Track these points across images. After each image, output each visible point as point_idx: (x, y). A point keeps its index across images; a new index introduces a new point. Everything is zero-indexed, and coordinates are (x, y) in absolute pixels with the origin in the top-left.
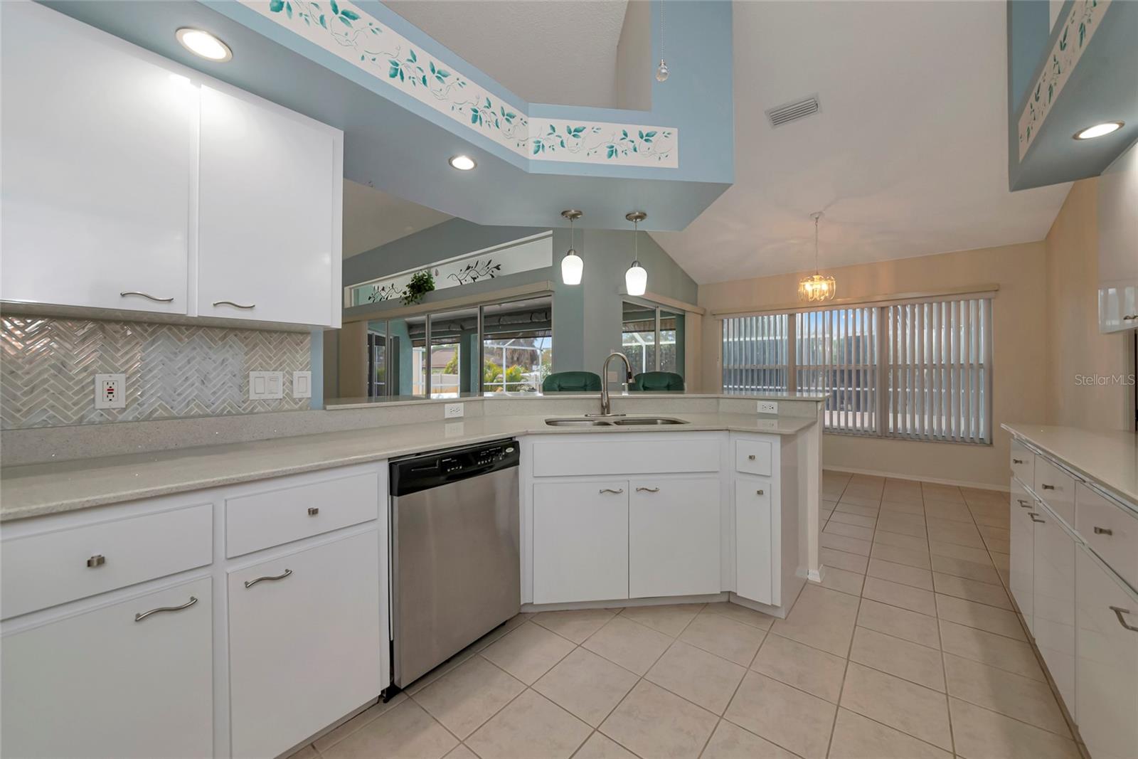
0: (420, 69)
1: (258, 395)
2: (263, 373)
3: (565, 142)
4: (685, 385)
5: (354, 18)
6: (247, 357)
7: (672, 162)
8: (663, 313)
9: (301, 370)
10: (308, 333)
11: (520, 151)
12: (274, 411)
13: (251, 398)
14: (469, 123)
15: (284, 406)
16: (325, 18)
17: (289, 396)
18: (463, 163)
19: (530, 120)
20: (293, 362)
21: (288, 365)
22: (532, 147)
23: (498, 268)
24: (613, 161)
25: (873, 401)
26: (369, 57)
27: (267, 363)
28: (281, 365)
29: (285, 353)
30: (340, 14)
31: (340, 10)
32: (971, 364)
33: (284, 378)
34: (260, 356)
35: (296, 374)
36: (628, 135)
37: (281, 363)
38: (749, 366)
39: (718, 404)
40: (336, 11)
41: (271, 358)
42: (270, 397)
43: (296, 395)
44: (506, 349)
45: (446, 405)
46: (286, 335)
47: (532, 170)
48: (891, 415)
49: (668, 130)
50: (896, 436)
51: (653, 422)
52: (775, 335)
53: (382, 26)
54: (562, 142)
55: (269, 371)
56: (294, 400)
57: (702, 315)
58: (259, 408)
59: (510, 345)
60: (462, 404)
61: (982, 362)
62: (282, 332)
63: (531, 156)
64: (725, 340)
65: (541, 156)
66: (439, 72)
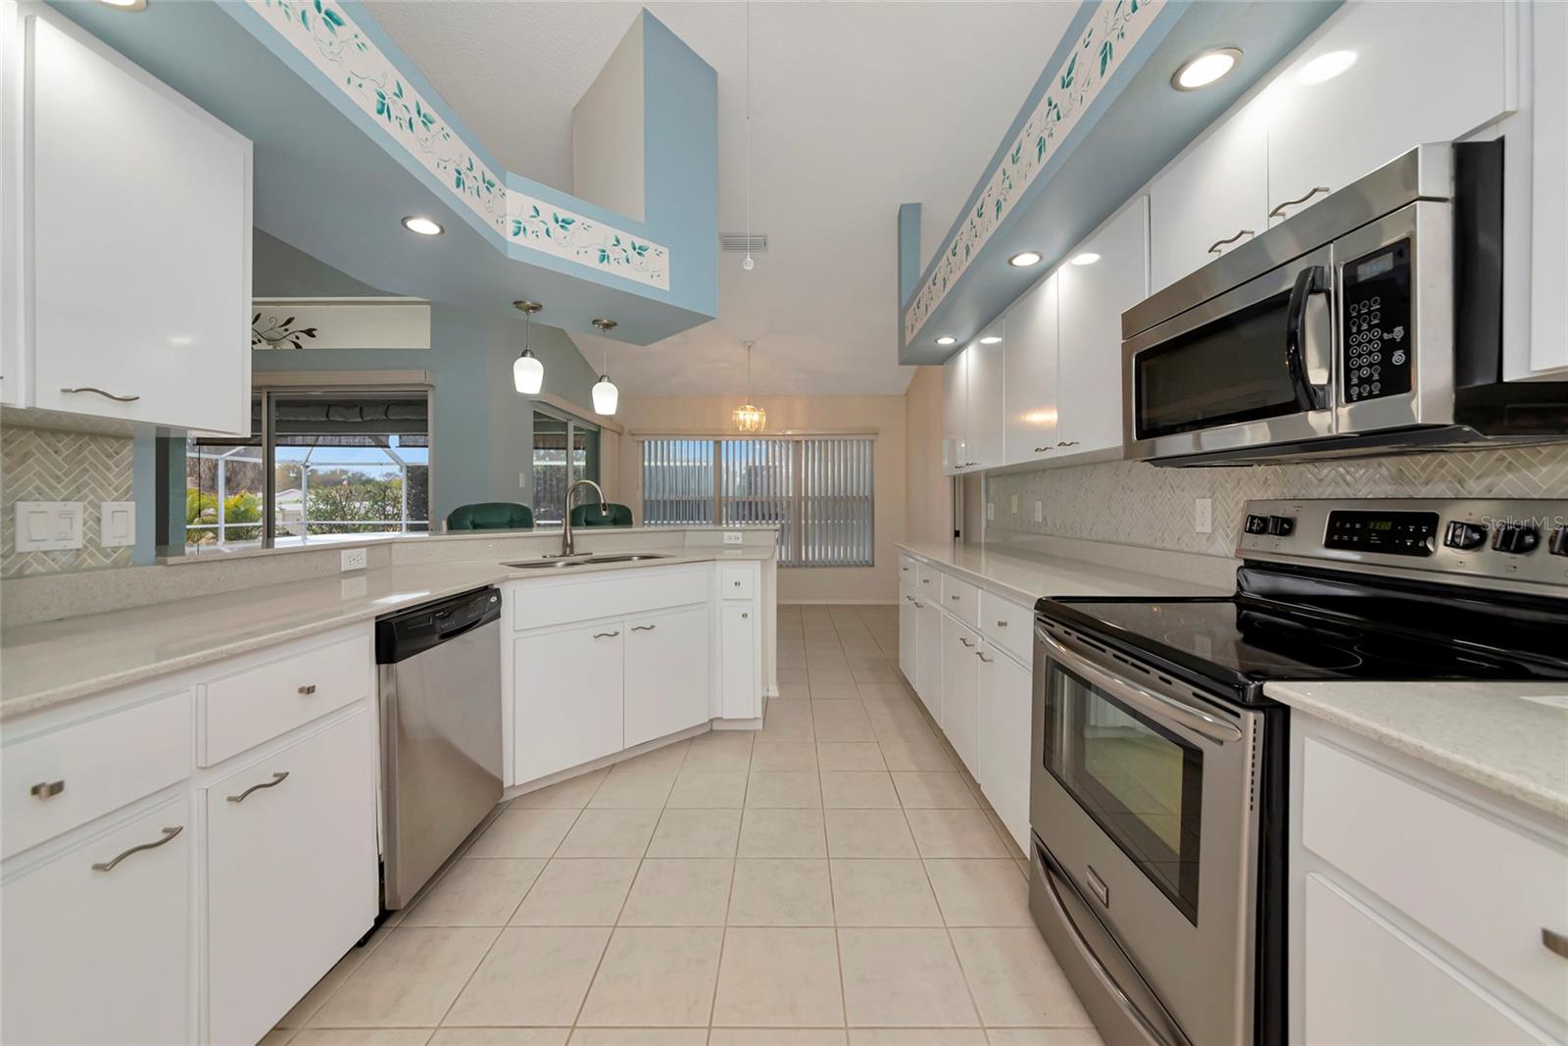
0: (406, 107)
1: (34, 543)
2: (44, 505)
3: (550, 230)
4: (633, 519)
5: (339, 23)
6: (9, 476)
7: (663, 283)
8: (576, 428)
9: (116, 500)
10: (131, 438)
11: (497, 228)
12: (64, 571)
13: (19, 549)
14: (451, 184)
15: (84, 560)
16: (307, 14)
17: (93, 542)
18: (423, 226)
19: (508, 192)
20: (101, 486)
21: (93, 491)
22: (511, 227)
23: (310, 333)
24: (604, 267)
25: (789, 529)
26: (355, 81)
27: (52, 488)
28: (78, 489)
29: (86, 470)
30: (323, 15)
31: (323, 9)
33: (85, 512)
34: (39, 475)
35: (108, 507)
36: (621, 242)
37: (78, 487)
38: (673, 497)
39: (684, 537)
40: (319, 10)
41: (58, 479)
42: (60, 546)
43: (107, 542)
44: (227, 462)
45: (343, 552)
46: (87, 438)
47: (511, 255)
48: (803, 547)
49: (660, 248)
50: (807, 565)
51: (629, 558)
52: (675, 461)
53: (368, 43)
54: (547, 230)
55: (55, 501)
56: (102, 550)
57: (619, 434)
58: (37, 567)
59: (233, 455)
60: (364, 549)
62: (80, 434)
63: (510, 238)
64: (646, 464)
65: (520, 239)
66: (425, 116)
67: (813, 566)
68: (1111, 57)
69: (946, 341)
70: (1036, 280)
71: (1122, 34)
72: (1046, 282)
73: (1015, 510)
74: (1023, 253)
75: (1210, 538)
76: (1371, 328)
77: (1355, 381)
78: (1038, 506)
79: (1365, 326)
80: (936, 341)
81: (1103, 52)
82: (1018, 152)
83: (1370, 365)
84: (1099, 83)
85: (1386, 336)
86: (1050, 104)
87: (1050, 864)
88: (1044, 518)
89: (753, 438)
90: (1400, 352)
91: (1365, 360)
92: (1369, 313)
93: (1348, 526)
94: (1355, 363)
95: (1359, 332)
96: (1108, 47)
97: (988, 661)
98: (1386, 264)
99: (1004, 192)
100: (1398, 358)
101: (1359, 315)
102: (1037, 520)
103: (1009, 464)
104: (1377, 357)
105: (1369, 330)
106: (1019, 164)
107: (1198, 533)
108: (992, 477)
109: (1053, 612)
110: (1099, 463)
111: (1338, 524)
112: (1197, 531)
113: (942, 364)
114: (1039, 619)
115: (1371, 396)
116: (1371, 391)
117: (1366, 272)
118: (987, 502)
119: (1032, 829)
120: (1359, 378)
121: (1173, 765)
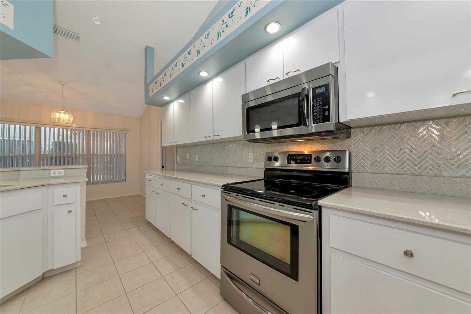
32: (120, 155)
61: (123, 154)
67: (97, 184)
68: (250, 11)
69: (166, 98)
70: (205, 82)
71: (254, 6)
72: (207, 84)
73: (188, 158)
74: (203, 71)
75: (253, 163)
76: (319, 105)
77: (315, 118)
78: (197, 156)
79: (318, 105)
80: (163, 97)
81: (246, 10)
82: (208, 35)
83: (320, 115)
84: (244, 19)
85: (323, 108)
86: (223, 22)
87: (232, 277)
88: (200, 160)
89: (63, 127)
90: (327, 112)
91: (318, 113)
92: (319, 101)
93: (292, 158)
94: (315, 114)
95: (317, 106)
96: (249, 8)
97: (197, 210)
98: (323, 89)
99: (201, 47)
100: (327, 113)
101: (316, 102)
102: (197, 161)
103: (192, 142)
104: (321, 113)
105: (319, 106)
106: (208, 39)
107: (250, 162)
108: (179, 147)
109: (228, 189)
110: (219, 143)
111: (290, 158)
112: (249, 161)
113: (161, 107)
114: (223, 192)
115: (320, 122)
116: (320, 121)
117: (318, 91)
118: (177, 155)
119: (222, 266)
120: (317, 118)
121: (287, 232)
